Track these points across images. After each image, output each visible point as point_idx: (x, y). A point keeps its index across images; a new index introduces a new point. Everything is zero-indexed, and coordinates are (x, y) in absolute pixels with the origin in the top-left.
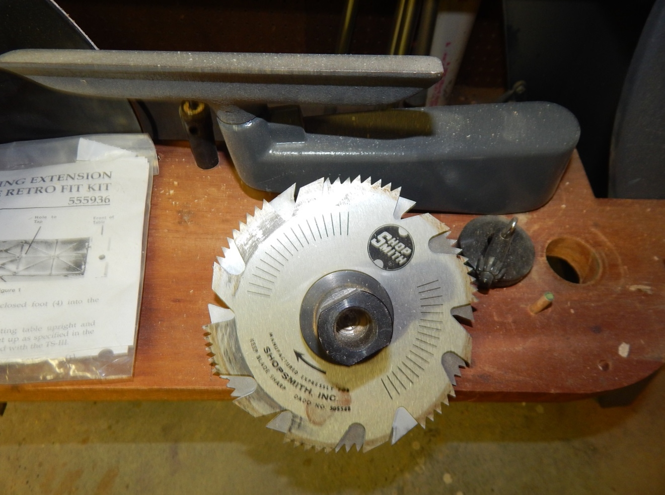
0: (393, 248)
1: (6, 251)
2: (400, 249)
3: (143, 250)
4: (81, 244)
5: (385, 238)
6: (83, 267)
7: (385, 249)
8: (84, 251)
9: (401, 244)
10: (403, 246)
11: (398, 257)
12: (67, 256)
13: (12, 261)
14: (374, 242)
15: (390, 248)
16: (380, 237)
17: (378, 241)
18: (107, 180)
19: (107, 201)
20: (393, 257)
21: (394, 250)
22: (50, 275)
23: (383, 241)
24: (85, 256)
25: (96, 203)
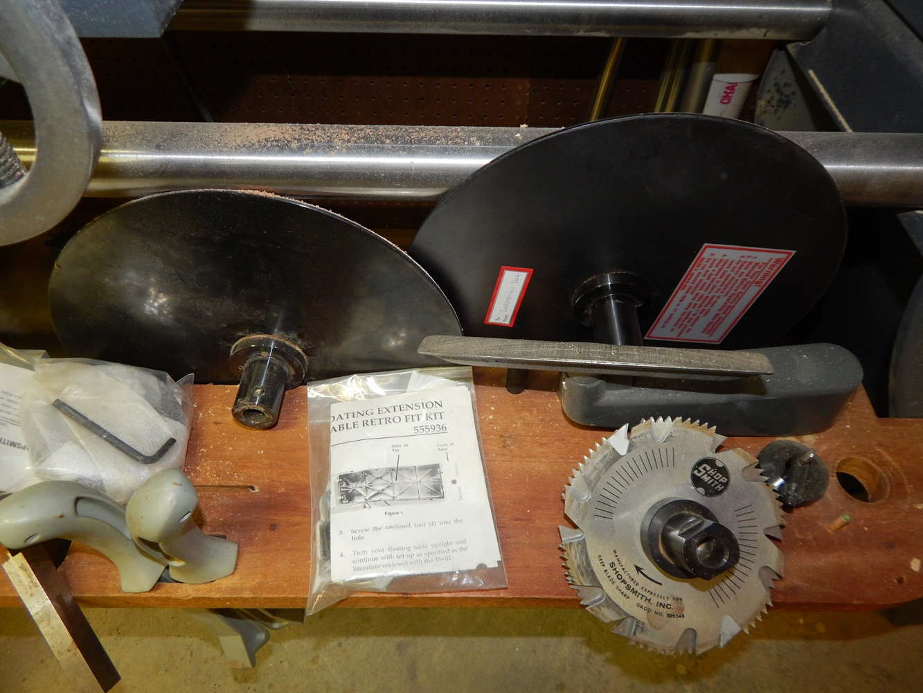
0: (712, 477)
1: (381, 478)
2: (719, 478)
3: (485, 475)
4: (434, 470)
5: (705, 468)
6: (442, 491)
7: (706, 478)
8: (438, 477)
9: (718, 474)
10: (721, 476)
11: (717, 485)
12: (427, 481)
13: (388, 487)
14: (696, 472)
15: (710, 478)
16: (700, 468)
17: (699, 472)
18: (439, 409)
19: (444, 429)
20: (713, 485)
21: (713, 480)
22: (419, 499)
23: (704, 472)
24: (440, 480)
25: (435, 432)
